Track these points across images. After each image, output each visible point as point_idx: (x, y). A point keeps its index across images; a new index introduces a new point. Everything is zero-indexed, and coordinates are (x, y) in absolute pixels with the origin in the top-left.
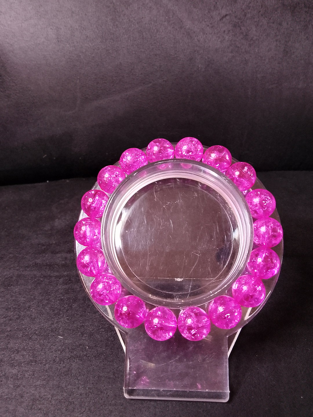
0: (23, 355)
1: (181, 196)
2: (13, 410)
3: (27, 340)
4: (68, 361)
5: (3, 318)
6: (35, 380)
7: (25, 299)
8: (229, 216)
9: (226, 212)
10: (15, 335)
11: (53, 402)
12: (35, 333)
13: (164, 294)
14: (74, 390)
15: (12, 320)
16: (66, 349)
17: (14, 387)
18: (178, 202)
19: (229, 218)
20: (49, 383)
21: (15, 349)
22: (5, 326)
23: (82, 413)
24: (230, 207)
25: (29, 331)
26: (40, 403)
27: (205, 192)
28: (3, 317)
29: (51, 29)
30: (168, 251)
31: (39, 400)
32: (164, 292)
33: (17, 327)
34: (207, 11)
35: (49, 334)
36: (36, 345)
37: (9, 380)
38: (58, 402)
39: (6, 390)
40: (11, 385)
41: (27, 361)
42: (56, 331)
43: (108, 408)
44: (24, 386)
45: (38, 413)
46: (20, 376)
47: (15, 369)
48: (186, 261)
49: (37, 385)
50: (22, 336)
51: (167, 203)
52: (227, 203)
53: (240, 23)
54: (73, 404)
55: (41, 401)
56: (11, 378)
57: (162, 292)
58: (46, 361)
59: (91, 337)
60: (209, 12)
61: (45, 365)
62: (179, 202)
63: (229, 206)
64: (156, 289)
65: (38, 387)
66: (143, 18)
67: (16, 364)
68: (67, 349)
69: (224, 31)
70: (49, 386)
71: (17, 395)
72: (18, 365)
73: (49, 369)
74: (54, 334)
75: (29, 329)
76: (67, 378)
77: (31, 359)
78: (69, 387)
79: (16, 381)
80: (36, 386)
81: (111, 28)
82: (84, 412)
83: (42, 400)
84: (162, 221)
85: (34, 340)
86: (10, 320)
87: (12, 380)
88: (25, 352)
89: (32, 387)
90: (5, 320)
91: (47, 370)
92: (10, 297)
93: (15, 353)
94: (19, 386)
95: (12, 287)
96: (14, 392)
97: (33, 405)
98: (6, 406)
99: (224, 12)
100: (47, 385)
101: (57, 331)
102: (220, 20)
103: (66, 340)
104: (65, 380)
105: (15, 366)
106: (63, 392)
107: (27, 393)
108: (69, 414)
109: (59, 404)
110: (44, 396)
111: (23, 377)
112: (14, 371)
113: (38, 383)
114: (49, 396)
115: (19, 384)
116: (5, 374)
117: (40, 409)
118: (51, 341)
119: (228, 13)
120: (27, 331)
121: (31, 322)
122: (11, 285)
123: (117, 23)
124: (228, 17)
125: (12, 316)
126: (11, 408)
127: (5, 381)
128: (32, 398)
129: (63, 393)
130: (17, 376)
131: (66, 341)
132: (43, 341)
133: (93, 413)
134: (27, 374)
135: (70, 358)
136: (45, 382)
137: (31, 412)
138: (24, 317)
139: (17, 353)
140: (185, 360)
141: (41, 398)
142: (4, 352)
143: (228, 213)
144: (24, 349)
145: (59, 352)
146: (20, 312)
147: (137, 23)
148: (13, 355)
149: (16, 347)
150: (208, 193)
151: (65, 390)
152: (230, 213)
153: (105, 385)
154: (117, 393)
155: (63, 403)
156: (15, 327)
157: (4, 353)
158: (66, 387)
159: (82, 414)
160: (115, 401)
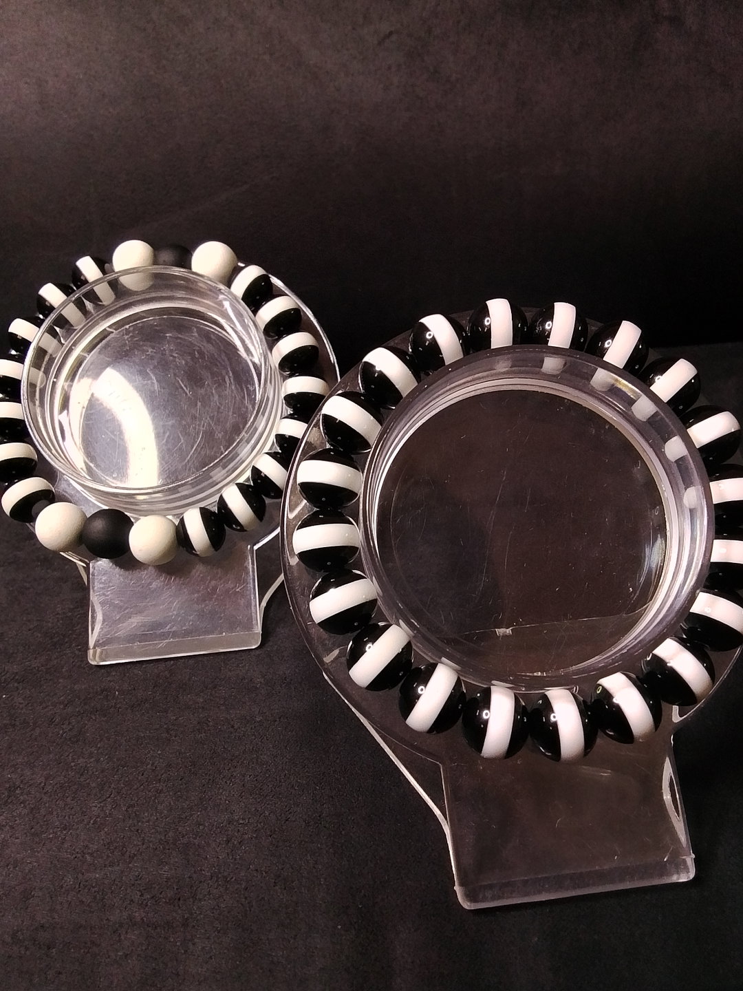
29: (26, 83)
34: (350, 28)
53: (419, 48)
59: (125, 676)
60: (354, 29)
66: (217, 48)
69: (390, 68)
81: (152, 73)
99: (385, 28)
102: (379, 44)
119: (393, 29)
123: (164, 62)
124: (394, 38)
147: (207, 60)
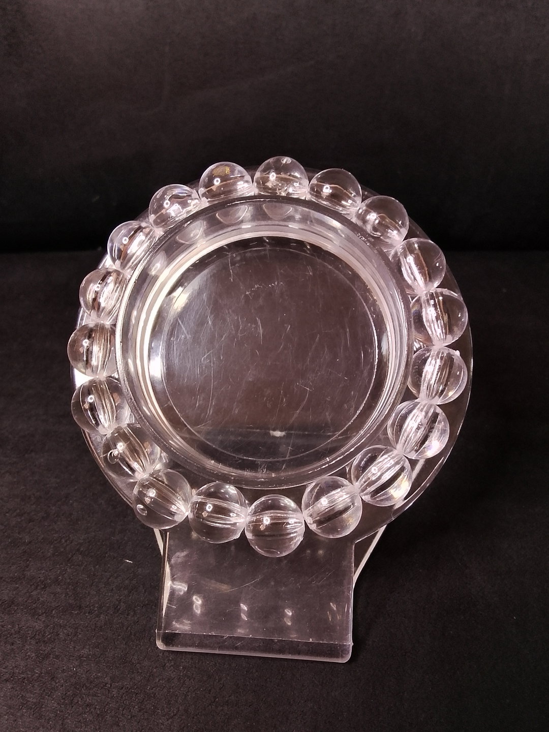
0: (55, 594)
1: (281, 273)
2: (35, 703)
3: (62, 564)
4: (144, 610)
5: (15, 517)
6: (79, 646)
7: (58, 481)
8: (372, 317)
9: (366, 307)
10: (39, 551)
11: (115, 692)
12: (78, 550)
13: (239, 461)
14: (155, 670)
15: (33, 521)
16: (139, 587)
17: (37, 657)
18: (275, 284)
19: (372, 320)
20: (107, 653)
21: (39, 579)
22: (19, 533)
23: (172, 717)
24: (375, 298)
25: (67, 545)
26: (89, 693)
27: (330, 267)
28: (15, 514)
30: (251, 380)
31: (87, 688)
32: (239, 456)
33: (43, 536)
35: (106, 553)
36: (80, 574)
37: (28, 642)
38: (124, 694)
39: (23, 663)
40: (32, 652)
41: (62, 606)
42: (119, 548)
43: (222, 710)
44: (57, 657)
45: (85, 713)
46: (48, 635)
47: (38, 621)
48: (285, 400)
49: (82, 656)
50: (53, 554)
51: (254, 287)
52: (369, 291)
54: (154, 697)
55: (90, 689)
56: (31, 639)
57: (235, 457)
58: (100, 607)
61: (98, 616)
62: (277, 285)
63: (372, 296)
64: (223, 451)
65: (84, 660)
67: (40, 611)
68: (141, 586)
70: (106, 659)
71: (43, 675)
72: (45, 612)
73: (105, 624)
74: (116, 555)
75: (66, 541)
76: (142, 644)
77: (71, 601)
78: (146, 663)
79: (41, 646)
80: (80, 657)
82: (175, 715)
83: (92, 687)
84: (242, 322)
85: (76, 564)
86: (30, 521)
87: (33, 642)
88: (59, 587)
89: (72, 660)
90: (19, 520)
91: (101, 627)
92: (29, 474)
93: (39, 588)
94: (47, 656)
95: (33, 454)
96: (38, 666)
97: (75, 695)
98: (23, 695)
100: (102, 656)
101: (121, 547)
103: (138, 568)
104: (137, 649)
105: (39, 616)
106: (133, 673)
107: (63, 671)
108: (146, 717)
109: (125, 696)
110: (97, 678)
111: (56, 638)
112: (38, 625)
113: (85, 651)
114: (107, 679)
115: (46, 652)
116: (20, 629)
117: (88, 705)
118: (109, 567)
120: (63, 544)
121: (71, 526)
122: (32, 451)
125: (33, 513)
126: (32, 699)
127: (19, 644)
128: (73, 680)
129: (133, 676)
130: (43, 636)
131: (140, 570)
132: (94, 567)
133: (193, 718)
134: (64, 633)
135: (147, 604)
136: (97, 651)
137: (71, 711)
138: (57, 516)
139: (43, 588)
140: (273, 583)
141: (91, 682)
142: (17, 586)
143: (370, 309)
144: (56, 581)
145: (126, 592)
146: (49, 507)
148: (34, 593)
149: (40, 576)
150: (334, 269)
151: (138, 669)
152: (375, 309)
153: (216, 663)
154: (241, 679)
155: (134, 696)
156: (39, 536)
157: (18, 588)
158: (140, 664)
159: (171, 720)
160: (237, 697)
